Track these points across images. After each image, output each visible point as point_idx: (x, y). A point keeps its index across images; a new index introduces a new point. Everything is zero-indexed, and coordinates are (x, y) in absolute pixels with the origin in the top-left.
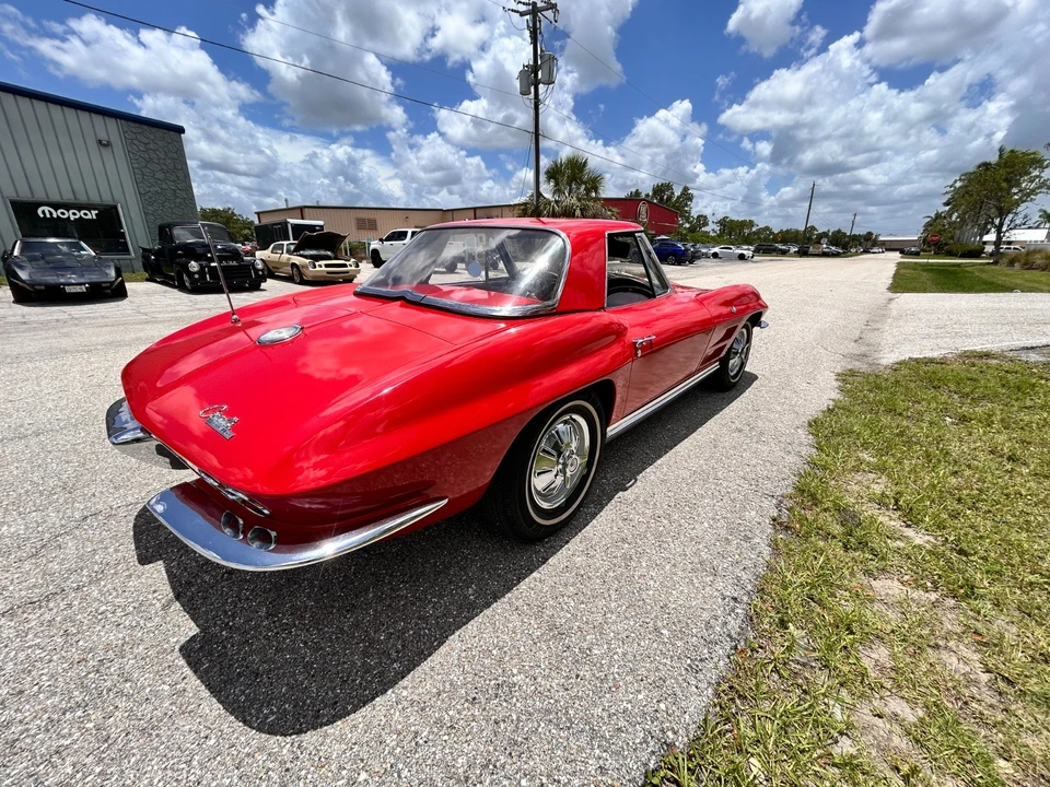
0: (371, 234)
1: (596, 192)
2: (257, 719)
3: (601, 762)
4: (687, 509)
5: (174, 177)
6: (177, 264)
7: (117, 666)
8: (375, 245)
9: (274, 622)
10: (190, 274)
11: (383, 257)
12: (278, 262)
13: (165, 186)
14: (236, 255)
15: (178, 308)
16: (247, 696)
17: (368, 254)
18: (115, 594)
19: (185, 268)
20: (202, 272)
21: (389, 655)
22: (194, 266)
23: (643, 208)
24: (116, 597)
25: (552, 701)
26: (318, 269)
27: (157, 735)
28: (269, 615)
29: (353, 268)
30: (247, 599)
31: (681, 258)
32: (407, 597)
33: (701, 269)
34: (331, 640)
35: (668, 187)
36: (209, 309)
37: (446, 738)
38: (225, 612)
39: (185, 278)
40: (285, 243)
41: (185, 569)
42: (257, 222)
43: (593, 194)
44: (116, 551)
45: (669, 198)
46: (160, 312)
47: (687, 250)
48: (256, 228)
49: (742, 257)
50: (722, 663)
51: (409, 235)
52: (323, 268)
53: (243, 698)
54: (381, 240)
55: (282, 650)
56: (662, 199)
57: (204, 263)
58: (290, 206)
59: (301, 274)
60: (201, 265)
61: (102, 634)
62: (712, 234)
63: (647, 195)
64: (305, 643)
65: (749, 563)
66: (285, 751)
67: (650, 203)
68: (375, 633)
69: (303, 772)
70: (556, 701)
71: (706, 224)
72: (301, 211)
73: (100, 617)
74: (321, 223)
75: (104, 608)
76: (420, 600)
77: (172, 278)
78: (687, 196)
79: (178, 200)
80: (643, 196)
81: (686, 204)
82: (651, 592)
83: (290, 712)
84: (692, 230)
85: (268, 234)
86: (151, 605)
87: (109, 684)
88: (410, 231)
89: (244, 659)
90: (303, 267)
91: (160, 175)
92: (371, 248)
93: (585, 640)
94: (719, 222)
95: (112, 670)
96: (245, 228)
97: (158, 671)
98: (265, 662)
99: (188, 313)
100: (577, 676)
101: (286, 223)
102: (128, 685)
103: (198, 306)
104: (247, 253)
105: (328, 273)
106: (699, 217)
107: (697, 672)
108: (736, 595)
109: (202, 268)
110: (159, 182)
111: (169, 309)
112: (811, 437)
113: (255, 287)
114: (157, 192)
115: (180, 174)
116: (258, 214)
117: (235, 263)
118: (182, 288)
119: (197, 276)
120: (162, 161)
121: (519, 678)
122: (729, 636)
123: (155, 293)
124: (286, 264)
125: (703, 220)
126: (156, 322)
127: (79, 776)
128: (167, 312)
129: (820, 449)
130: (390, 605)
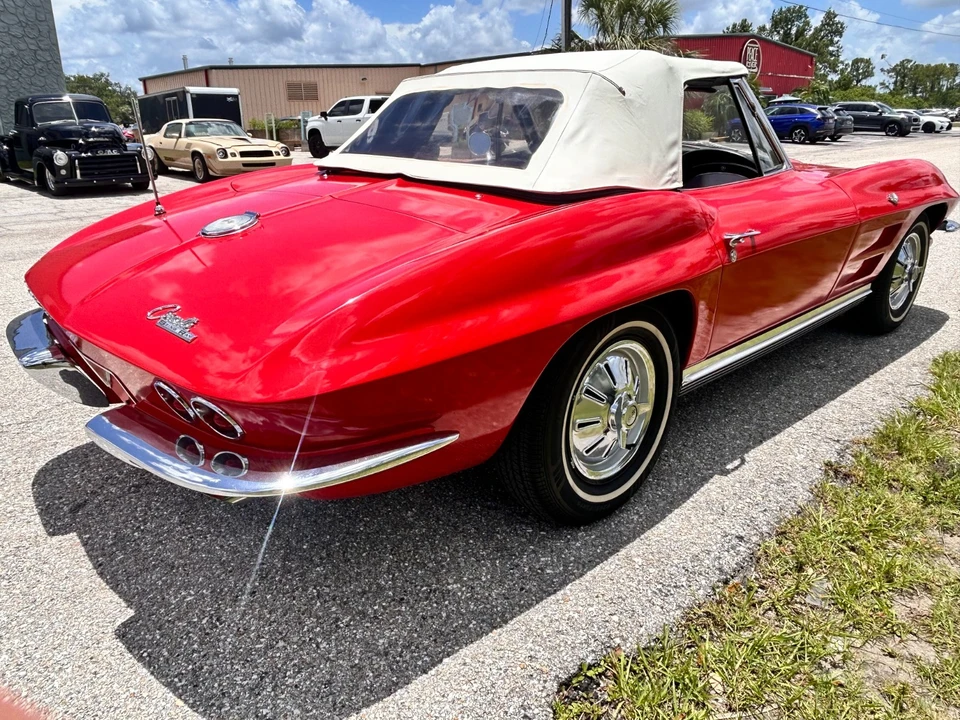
0: (311, 105)
1: (665, 27)
2: (176, 598)
3: (532, 653)
4: (709, 449)
5: (36, 33)
6: (39, 155)
7: (33, 552)
8: (314, 122)
9: (188, 529)
10: (55, 170)
11: (327, 141)
12: (174, 150)
13: (22, 46)
14: (116, 140)
15: (40, 217)
16: (164, 582)
17: (304, 137)
18: (20, 498)
19: (49, 160)
20: (70, 166)
21: (312, 560)
22: (60, 157)
23: (751, 49)
24: (23, 500)
25: (488, 606)
26: (230, 159)
27: (80, 603)
28: (181, 523)
29: (282, 157)
30: (158, 509)
31: (814, 133)
32: (335, 515)
33: (848, 150)
34: (249, 546)
35: (800, 13)
36: (80, 219)
37: (369, 625)
38: (136, 518)
39: (48, 174)
40: (184, 121)
41: (89, 481)
42: (141, 93)
43: (661, 31)
44: (15, 462)
45: (800, 33)
46: (16, 223)
47: (825, 118)
48: (142, 102)
49: (929, 128)
50: (701, 592)
51: (366, 105)
52: (238, 158)
53: (160, 583)
54: (324, 115)
55: (197, 550)
56: (787, 34)
57: (74, 154)
58: (190, 67)
59: (205, 168)
60: (69, 156)
61: (14, 528)
62: (880, 91)
63: (762, 29)
64: (222, 547)
65: (773, 506)
66: (204, 621)
67: (765, 42)
68: (297, 543)
69: (223, 637)
70: (493, 606)
71: (869, 74)
72: (206, 73)
73: (9, 515)
74: (234, 91)
75: (11, 508)
76: (350, 518)
77: (31, 176)
78: (833, 27)
79: (39, 65)
80: (755, 30)
81: (832, 43)
82: (632, 526)
83: (207, 596)
84: (844, 85)
85: (157, 112)
86: (58, 508)
87: (28, 564)
88: (367, 100)
89: (158, 555)
90: (209, 157)
91: (17, 31)
92: (308, 128)
93: (539, 561)
94: (894, 70)
95: (29, 555)
96: (124, 103)
97: (74, 558)
98: (181, 558)
99: (55, 224)
100: (522, 589)
101: (184, 92)
102: (47, 566)
103: (65, 215)
104: (132, 139)
105: (245, 165)
106: (856, 62)
107: (667, 595)
108: (742, 534)
109: (71, 160)
110: (16, 40)
111: (27, 219)
112: (930, 376)
113: (141, 187)
114: (12, 55)
115: (44, 28)
116: (144, 81)
117: (115, 153)
118: (43, 189)
119: (63, 172)
120: (20, 10)
121: (455, 586)
122: (720, 570)
123: (8, 197)
124: (183, 153)
125: (863, 68)
126: (12, 236)
127: (14, 623)
128: (25, 223)
129: (937, 389)
130: (315, 521)
